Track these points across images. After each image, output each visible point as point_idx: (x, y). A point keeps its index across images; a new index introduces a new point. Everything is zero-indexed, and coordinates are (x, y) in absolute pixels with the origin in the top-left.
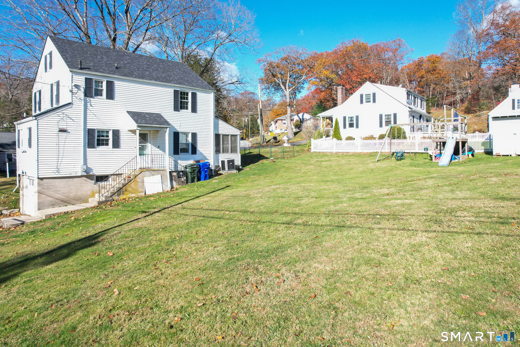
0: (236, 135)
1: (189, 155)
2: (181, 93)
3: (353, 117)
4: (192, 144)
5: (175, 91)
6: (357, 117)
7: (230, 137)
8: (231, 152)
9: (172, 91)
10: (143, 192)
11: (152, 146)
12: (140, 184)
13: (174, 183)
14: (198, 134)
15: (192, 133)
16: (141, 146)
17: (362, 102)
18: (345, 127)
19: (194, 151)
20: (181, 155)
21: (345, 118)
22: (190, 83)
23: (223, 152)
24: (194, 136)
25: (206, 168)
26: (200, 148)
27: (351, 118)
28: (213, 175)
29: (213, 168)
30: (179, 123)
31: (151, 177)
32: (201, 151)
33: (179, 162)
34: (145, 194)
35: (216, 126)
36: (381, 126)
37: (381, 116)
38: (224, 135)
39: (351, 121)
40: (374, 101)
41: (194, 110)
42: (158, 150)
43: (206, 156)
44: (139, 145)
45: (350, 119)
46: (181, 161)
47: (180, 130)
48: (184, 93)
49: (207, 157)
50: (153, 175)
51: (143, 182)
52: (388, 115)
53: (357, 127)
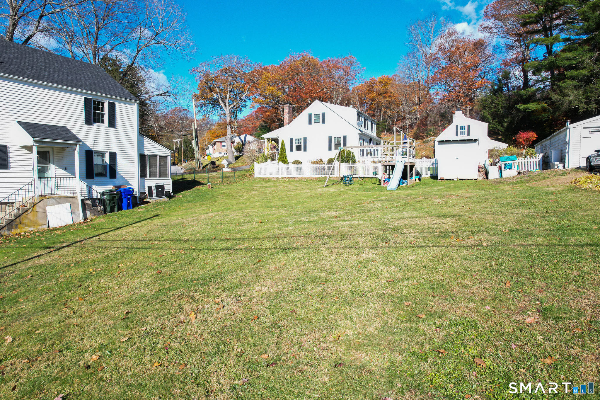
0: (166, 157)
1: (107, 179)
2: (95, 102)
3: (301, 139)
4: (110, 165)
5: (85, 99)
6: (305, 139)
7: (158, 158)
8: (160, 177)
9: (82, 98)
10: (45, 225)
11: (56, 167)
12: (40, 215)
13: (88, 213)
14: (117, 153)
15: (110, 153)
16: (40, 168)
17: (310, 122)
18: (292, 150)
19: (113, 174)
20: (97, 179)
21: (292, 140)
22: (106, 90)
23: (150, 177)
24: (113, 155)
25: (129, 195)
26: (121, 170)
27: (299, 139)
28: (137, 204)
29: (137, 195)
30: (93, 139)
31: (56, 206)
32: (122, 175)
33: (94, 187)
34: (49, 227)
35: (141, 145)
36: (330, 149)
37: (330, 139)
38: (150, 156)
39: (298, 143)
40: (323, 122)
41: (112, 124)
42: (65, 172)
43: (128, 180)
44: (38, 166)
45: (297, 141)
46: (97, 187)
47: (95, 148)
48: (99, 102)
49: (130, 182)
50: (60, 203)
51: (45, 212)
52: (338, 138)
53: (305, 150)
